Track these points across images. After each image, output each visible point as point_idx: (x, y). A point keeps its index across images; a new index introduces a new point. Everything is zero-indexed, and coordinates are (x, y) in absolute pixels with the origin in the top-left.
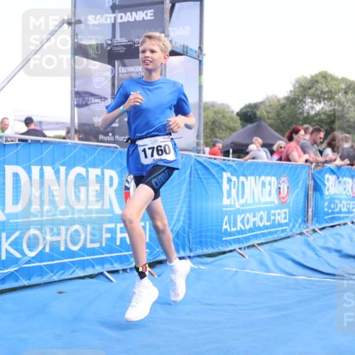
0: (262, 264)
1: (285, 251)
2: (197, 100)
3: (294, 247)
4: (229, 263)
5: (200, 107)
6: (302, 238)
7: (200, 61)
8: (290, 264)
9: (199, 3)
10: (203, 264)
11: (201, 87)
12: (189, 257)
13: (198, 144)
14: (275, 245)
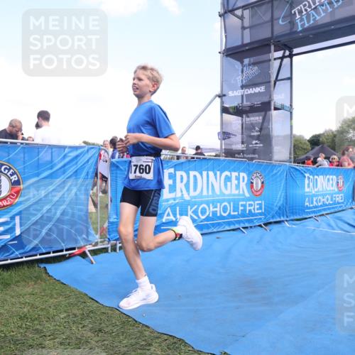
0: (329, 225)
1: (343, 218)
2: (289, 133)
3: (348, 216)
4: (310, 224)
5: (291, 138)
6: (353, 210)
7: (291, 113)
8: (346, 225)
9: (289, 81)
10: (294, 225)
11: (291, 127)
12: (287, 221)
13: (290, 158)
14: (336, 214)
